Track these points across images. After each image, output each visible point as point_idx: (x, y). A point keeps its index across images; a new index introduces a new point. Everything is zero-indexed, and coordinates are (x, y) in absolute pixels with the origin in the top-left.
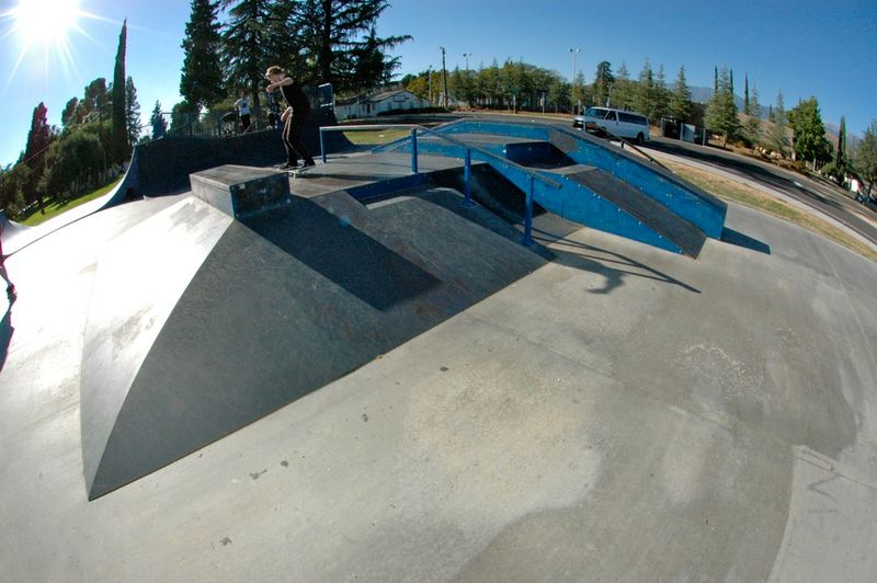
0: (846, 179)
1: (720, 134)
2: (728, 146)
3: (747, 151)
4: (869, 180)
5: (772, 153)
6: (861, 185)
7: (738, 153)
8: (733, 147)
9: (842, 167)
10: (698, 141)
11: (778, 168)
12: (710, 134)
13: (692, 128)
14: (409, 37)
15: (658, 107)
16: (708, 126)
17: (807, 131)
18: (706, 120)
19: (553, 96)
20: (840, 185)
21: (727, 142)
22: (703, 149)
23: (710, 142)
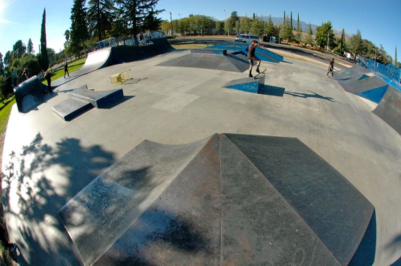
0: (345, 53)
1: (285, 39)
2: (289, 43)
3: (297, 44)
4: (355, 53)
5: (307, 45)
6: (352, 55)
7: (293, 45)
8: (291, 44)
9: (343, 48)
10: (277, 42)
11: (309, 50)
12: (281, 39)
13: (274, 38)
14: (164, 10)
15: (261, 31)
16: (280, 37)
17: (321, 36)
18: (280, 35)
19: (217, 28)
20: (342, 56)
21: (289, 42)
22: (279, 45)
23: (282, 42)
